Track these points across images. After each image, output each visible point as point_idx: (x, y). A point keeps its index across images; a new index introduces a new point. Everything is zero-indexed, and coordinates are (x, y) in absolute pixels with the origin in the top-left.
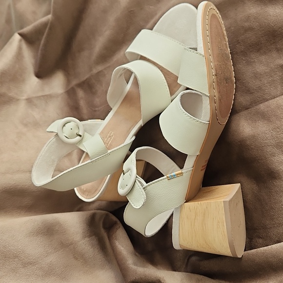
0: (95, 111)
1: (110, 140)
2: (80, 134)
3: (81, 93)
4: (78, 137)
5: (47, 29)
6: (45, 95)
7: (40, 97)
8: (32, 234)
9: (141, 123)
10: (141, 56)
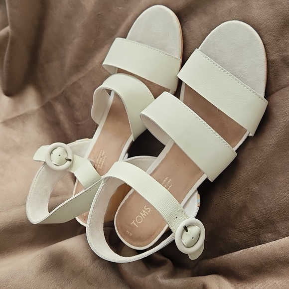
0: (78, 125)
1: (102, 160)
2: (69, 158)
3: (59, 108)
4: (68, 162)
5: (8, 45)
6: (21, 115)
7: (15, 118)
8: (42, 270)
9: (131, 139)
10: (119, 69)
